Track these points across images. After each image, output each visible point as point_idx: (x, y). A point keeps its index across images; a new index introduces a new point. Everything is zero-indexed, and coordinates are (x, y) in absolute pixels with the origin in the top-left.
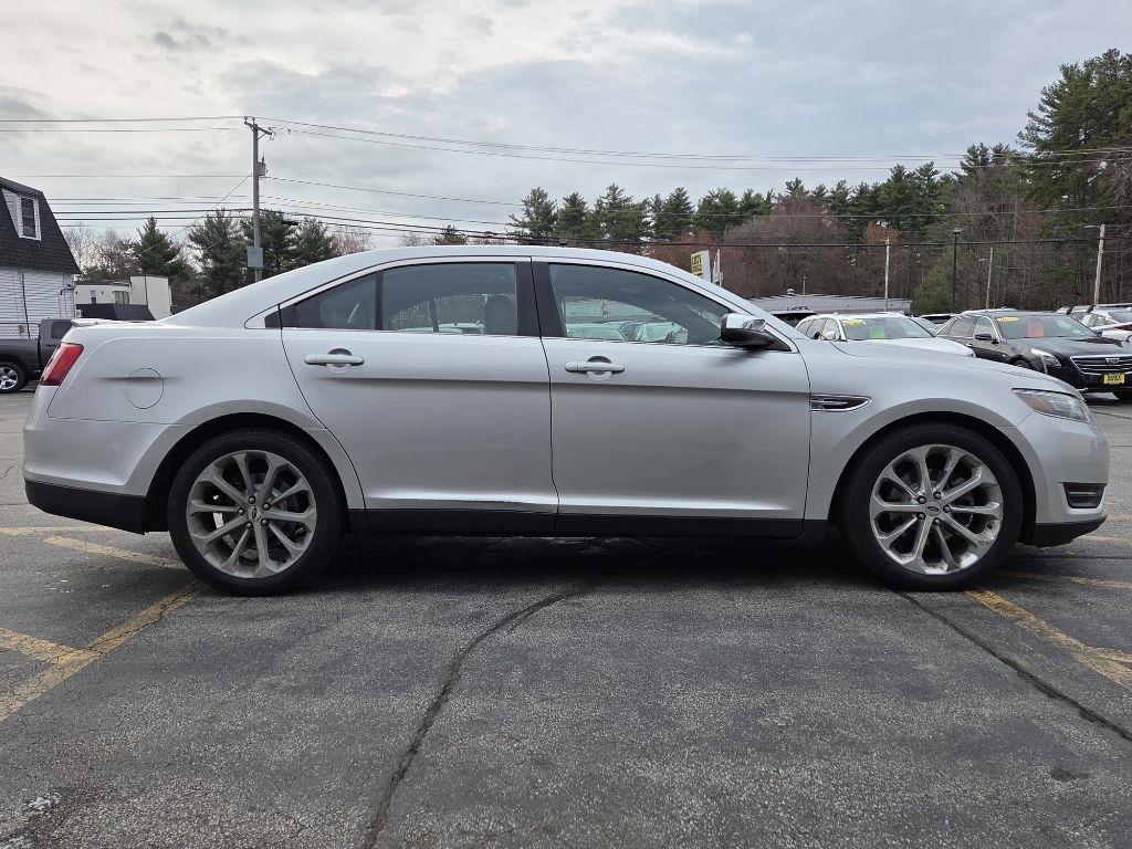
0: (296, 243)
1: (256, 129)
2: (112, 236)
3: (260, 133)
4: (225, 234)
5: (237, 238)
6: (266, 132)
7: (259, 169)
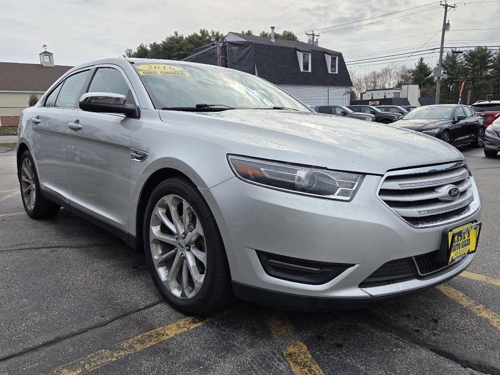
0: (493, 62)
1: (446, 6)
2: (404, 67)
3: (448, 8)
4: (455, 61)
5: (462, 63)
6: (452, 7)
7: (446, 26)
